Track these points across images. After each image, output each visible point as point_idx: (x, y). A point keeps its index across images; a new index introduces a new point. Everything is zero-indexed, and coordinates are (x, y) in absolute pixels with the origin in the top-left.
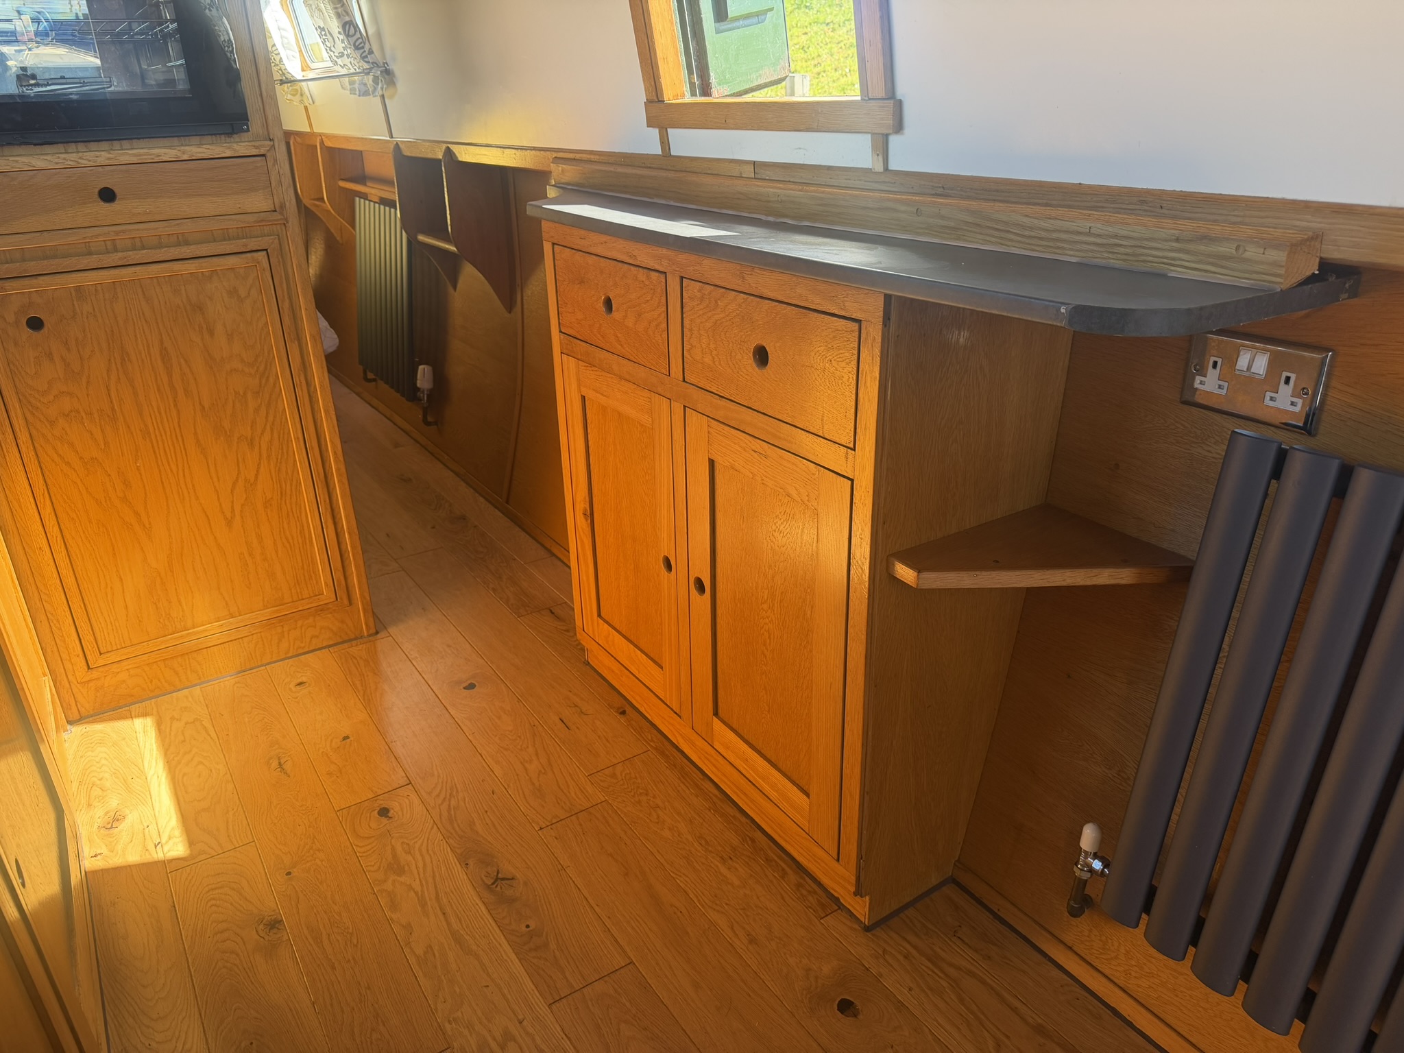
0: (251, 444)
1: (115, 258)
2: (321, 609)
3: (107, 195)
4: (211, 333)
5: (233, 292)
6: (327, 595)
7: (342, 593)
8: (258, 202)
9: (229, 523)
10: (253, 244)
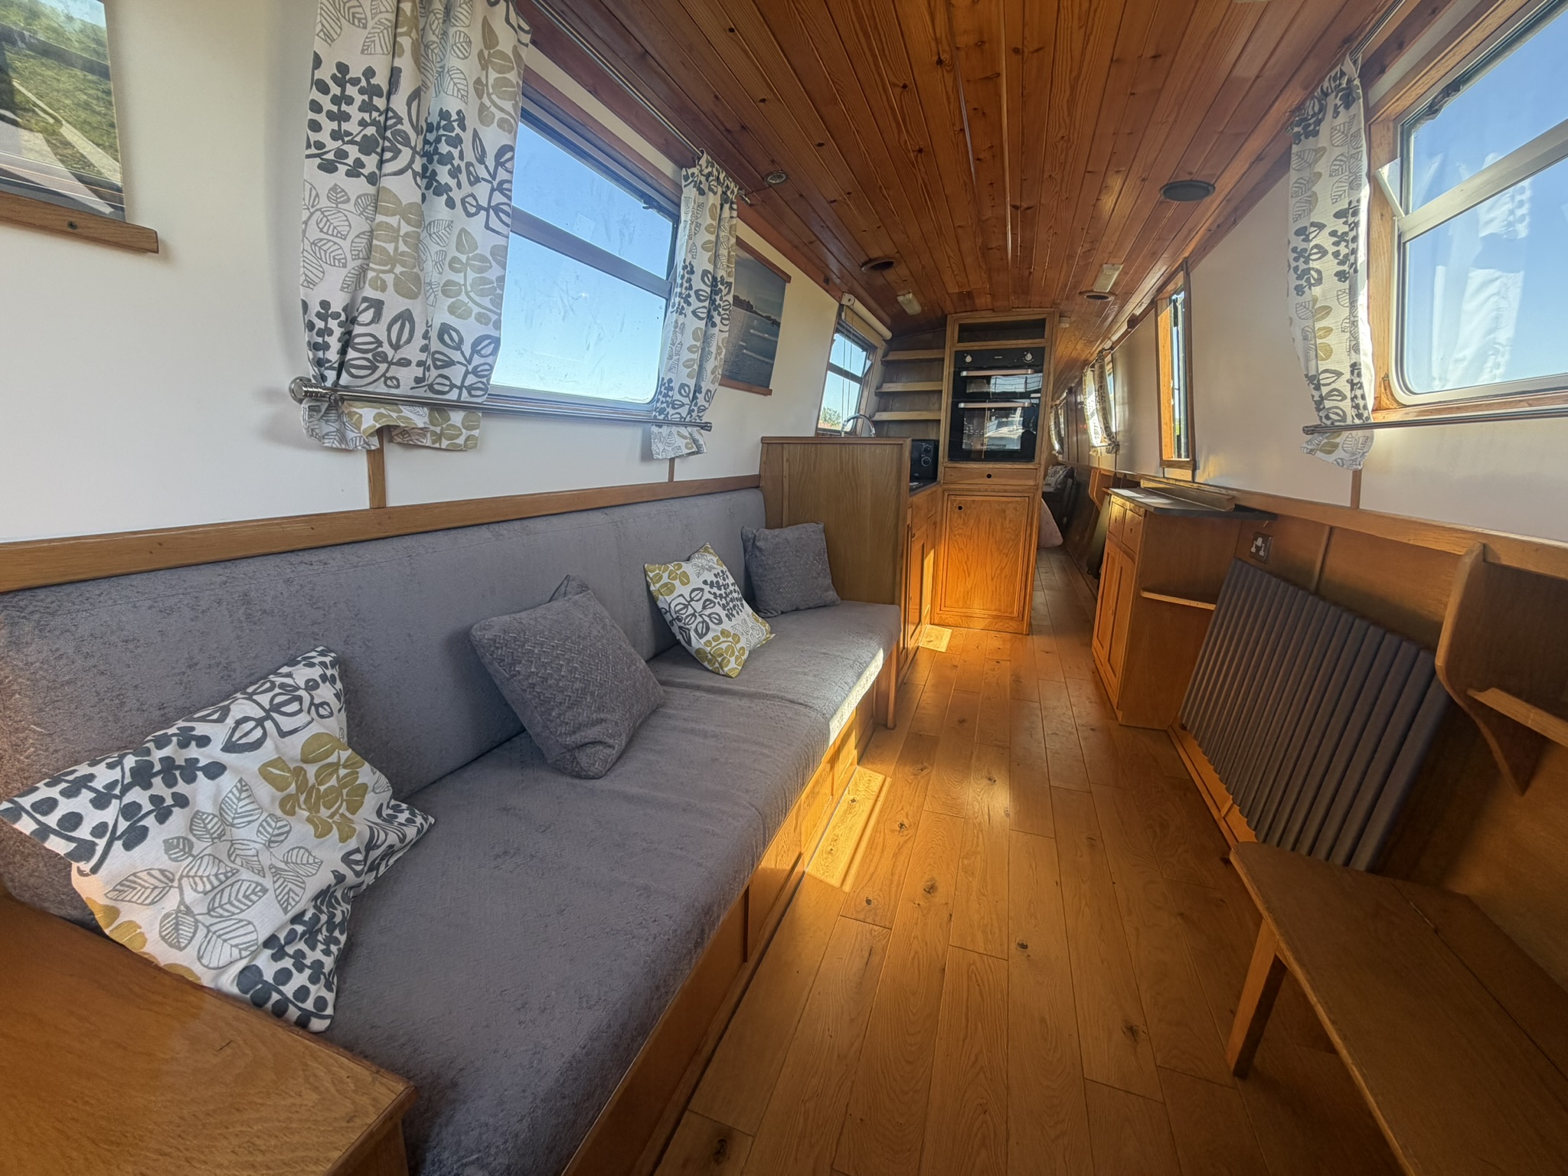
0: (1007, 555)
1: (986, 494)
2: (1012, 618)
3: (989, 476)
4: (1005, 519)
5: (1015, 509)
6: (1015, 614)
7: (1021, 616)
8: (1032, 483)
9: (992, 579)
10: (1026, 495)
